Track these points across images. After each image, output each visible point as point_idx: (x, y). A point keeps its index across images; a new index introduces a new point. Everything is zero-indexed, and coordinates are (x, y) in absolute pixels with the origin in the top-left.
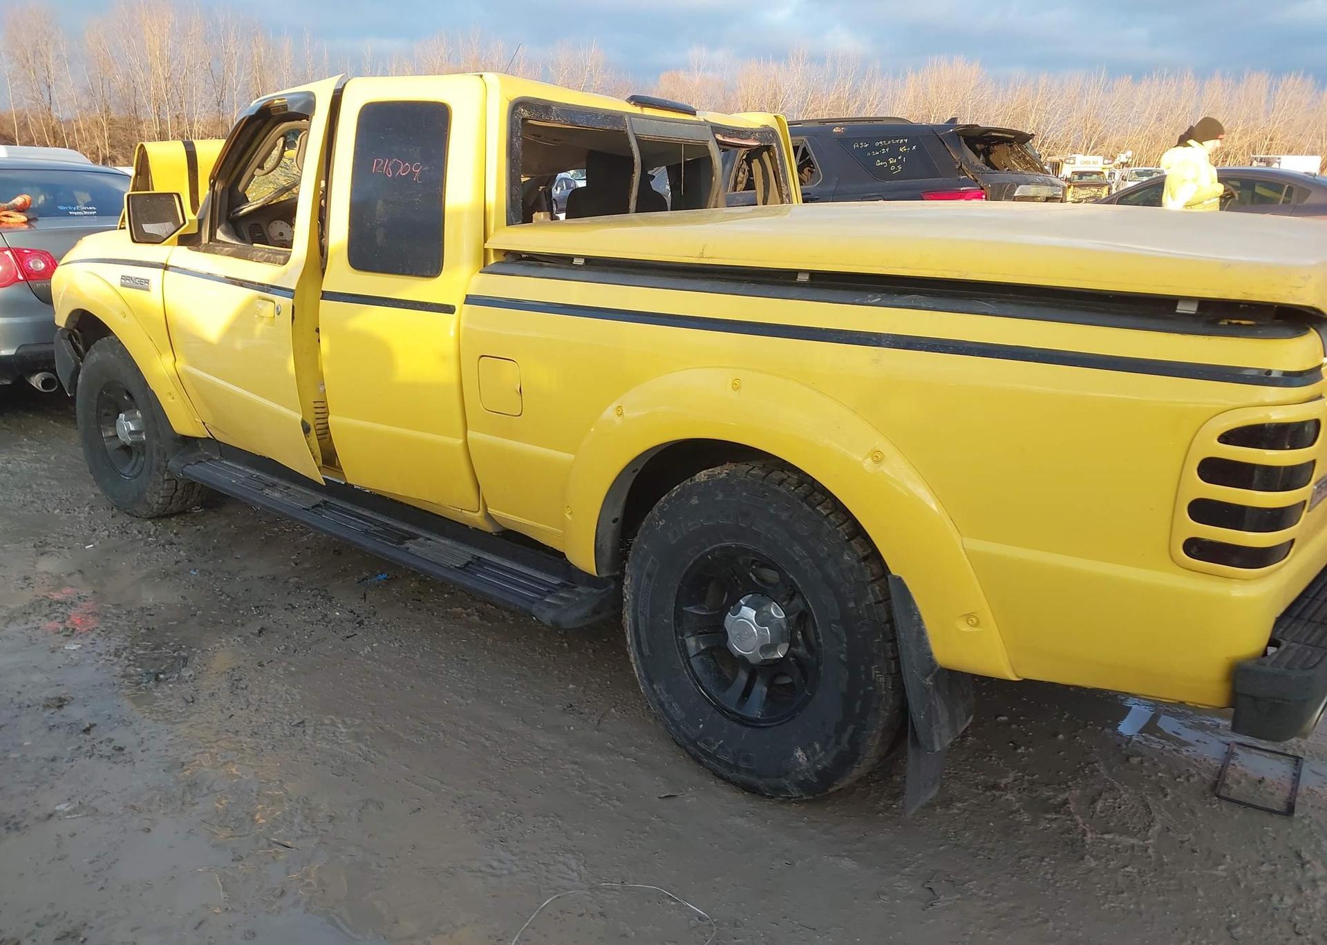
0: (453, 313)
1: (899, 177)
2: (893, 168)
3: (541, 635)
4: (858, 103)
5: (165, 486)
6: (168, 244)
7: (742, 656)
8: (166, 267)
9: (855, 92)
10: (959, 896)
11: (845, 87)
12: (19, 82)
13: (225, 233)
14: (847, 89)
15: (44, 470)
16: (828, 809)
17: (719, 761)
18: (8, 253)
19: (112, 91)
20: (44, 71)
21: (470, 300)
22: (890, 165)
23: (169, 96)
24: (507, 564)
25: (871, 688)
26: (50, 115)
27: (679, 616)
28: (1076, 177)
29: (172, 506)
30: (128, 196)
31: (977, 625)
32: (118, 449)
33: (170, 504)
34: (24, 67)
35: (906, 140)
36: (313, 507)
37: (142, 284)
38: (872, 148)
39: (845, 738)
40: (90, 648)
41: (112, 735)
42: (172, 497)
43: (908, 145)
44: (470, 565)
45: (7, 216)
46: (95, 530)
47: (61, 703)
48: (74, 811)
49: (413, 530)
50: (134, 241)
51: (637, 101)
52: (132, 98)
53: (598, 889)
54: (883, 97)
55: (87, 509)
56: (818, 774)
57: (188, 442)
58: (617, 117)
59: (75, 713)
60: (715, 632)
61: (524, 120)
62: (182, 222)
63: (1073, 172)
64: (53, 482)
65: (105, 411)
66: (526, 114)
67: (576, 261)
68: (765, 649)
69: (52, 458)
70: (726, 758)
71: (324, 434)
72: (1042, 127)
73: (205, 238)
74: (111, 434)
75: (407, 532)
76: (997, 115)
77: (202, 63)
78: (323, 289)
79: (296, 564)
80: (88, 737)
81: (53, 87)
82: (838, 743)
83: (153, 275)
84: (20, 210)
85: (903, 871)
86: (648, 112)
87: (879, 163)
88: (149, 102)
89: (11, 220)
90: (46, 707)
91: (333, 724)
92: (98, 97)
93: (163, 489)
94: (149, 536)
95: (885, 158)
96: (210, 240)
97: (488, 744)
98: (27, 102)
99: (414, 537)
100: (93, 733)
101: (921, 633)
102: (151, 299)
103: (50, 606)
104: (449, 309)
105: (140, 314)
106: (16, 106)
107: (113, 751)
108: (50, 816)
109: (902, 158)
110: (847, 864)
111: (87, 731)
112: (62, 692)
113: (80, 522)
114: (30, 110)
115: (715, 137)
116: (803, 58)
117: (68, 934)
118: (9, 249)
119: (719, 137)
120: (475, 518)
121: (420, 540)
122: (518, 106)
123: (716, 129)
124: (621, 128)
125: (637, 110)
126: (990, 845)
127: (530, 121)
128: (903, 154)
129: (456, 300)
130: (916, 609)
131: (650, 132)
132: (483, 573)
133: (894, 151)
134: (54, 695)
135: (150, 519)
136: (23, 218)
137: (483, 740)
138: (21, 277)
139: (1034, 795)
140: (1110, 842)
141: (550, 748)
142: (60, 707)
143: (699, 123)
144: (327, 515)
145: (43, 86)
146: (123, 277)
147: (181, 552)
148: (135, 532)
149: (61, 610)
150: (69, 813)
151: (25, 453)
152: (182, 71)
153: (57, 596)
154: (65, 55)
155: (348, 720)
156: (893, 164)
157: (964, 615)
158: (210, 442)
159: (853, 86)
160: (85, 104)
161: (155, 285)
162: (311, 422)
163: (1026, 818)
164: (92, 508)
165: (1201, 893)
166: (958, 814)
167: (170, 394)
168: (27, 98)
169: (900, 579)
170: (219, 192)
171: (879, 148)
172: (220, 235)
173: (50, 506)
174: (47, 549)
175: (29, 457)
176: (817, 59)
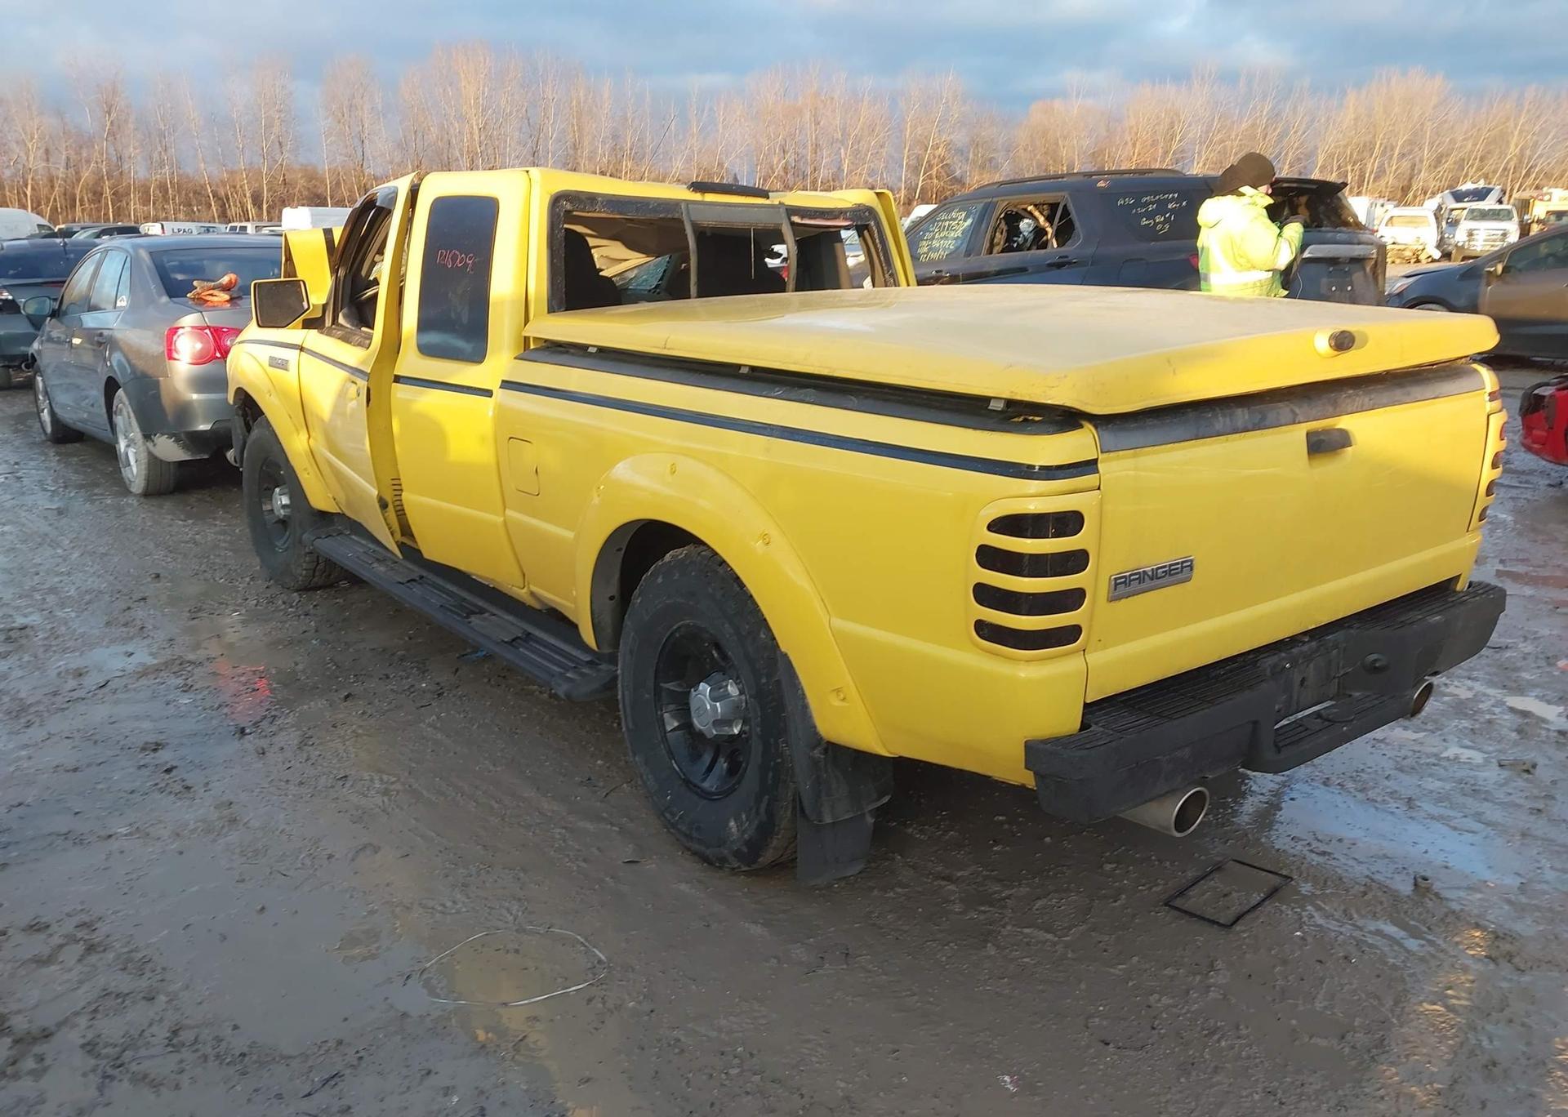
0: (491, 396)
1: (1165, 237)
2: (1159, 227)
3: (597, 715)
4: (1279, 130)
5: (307, 559)
6: (293, 328)
7: (700, 730)
8: (302, 349)
9: (1275, 116)
10: (845, 967)
11: (1262, 112)
12: (333, 138)
13: (345, 316)
14: (1265, 113)
15: (225, 542)
16: (772, 883)
17: (678, 830)
18: (207, 331)
19: (426, 144)
20: (358, 126)
21: (507, 385)
22: (1156, 224)
23: (483, 147)
24: (552, 641)
25: (779, 760)
26: (362, 172)
27: (658, 691)
28: (1553, 218)
29: (315, 579)
30: (255, 284)
31: (844, 699)
32: (276, 522)
33: (314, 577)
34: (339, 122)
35: (1176, 195)
36: (408, 581)
37: (282, 365)
38: (1138, 204)
39: (763, 806)
40: (198, 703)
41: (185, 776)
42: (314, 571)
43: (1178, 201)
44: (519, 641)
45: (212, 295)
46: (247, 599)
47: (157, 747)
48: (131, 834)
49: (481, 603)
50: (259, 326)
51: (698, 187)
52: (446, 151)
53: (524, 931)
54: (1312, 121)
55: (248, 579)
56: (748, 843)
57: (323, 515)
58: (674, 205)
59: (165, 756)
60: (684, 710)
61: (568, 212)
62: (306, 307)
63: (1548, 212)
64: (230, 554)
65: (265, 486)
66: (569, 207)
67: (590, 350)
68: (717, 723)
69: (237, 531)
70: (684, 829)
71: (401, 513)
72: (1528, 152)
73: (328, 322)
74: (269, 508)
75: (476, 606)
76: (1464, 140)
77: (517, 111)
78: (395, 373)
79: (410, 638)
80: (168, 776)
81: (366, 142)
82: (757, 813)
83: (291, 355)
84: (226, 289)
85: (807, 941)
86: (710, 197)
87: (1144, 222)
88: (462, 155)
89: (215, 299)
90: (143, 749)
91: (372, 780)
92: (411, 151)
93: (305, 562)
94: (291, 607)
95: (1150, 215)
96: (333, 324)
97: (496, 806)
98: (340, 158)
99: (482, 611)
100: (174, 772)
101: (805, 707)
102: (289, 378)
103: (181, 664)
104: (488, 393)
105: (283, 394)
106: (329, 164)
107: (182, 790)
108: (110, 836)
109: (1170, 216)
110: (757, 930)
111: (168, 771)
112: (161, 738)
113: (238, 592)
114: (343, 167)
115: (790, 219)
116: (1210, 76)
117: (85, 924)
118: (208, 327)
119: (796, 219)
120: (521, 594)
121: (486, 615)
122: (557, 200)
123: (792, 211)
124: (676, 216)
125: (697, 197)
126: (907, 928)
127: (575, 213)
128: (1172, 211)
129: (494, 385)
130: (800, 683)
131: (709, 220)
132: (527, 649)
133: (1162, 208)
134: (154, 741)
135: (297, 591)
136: (226, 297)
137: (493, 803)
138: (218, 355)
139: (981, 889)
140: (1026, 936)
141: (549, 814)
142: (155, 750)
143: (772, 206)
144: (417, 590)
145: (357, 142)
146: (271, 358)
147: (312, 623)
148: (280, 602)
149: (189, 669)
150: (126, 835)
151: (216, 525)
152: (497, 120)
153: (191, 657)
154: (380, 107)
155: (385, 777)
156: (1159, 223)
157: (834, 690)
158: (341, 515)
159: (1273, 109)
160: (397, 160)
161: (292, 366)
162: (389, 498)
163: (957, 908)
164: (252, 579)
165: (1083, 986)
166: (894, 898)
167: (305, 469)
168: (341, 154)
169: (786, 654)
170: (342, 278)
171: (1146, 204)
172: (341, 320)
173: (218, 575)
174: (200, 614)
175: (217, 529)
176: (1228, 77)
